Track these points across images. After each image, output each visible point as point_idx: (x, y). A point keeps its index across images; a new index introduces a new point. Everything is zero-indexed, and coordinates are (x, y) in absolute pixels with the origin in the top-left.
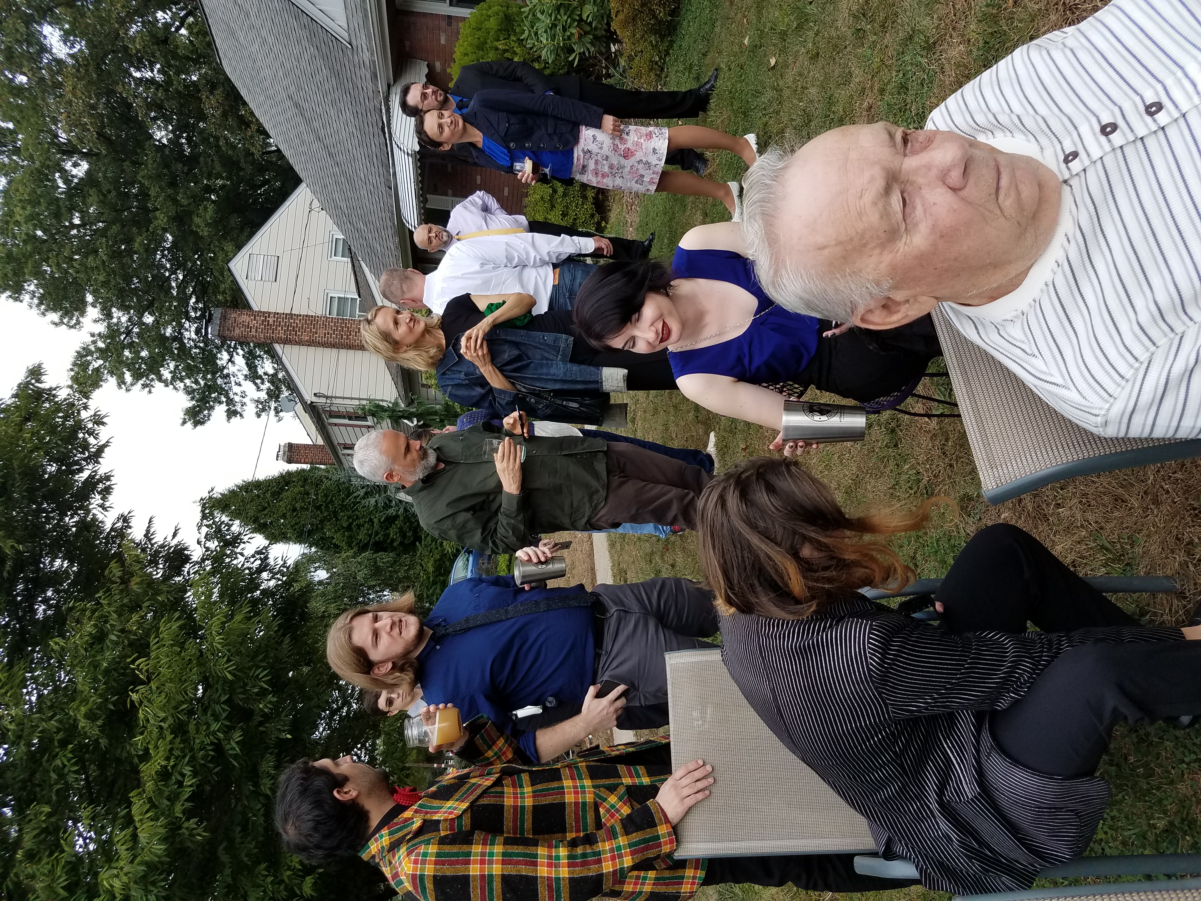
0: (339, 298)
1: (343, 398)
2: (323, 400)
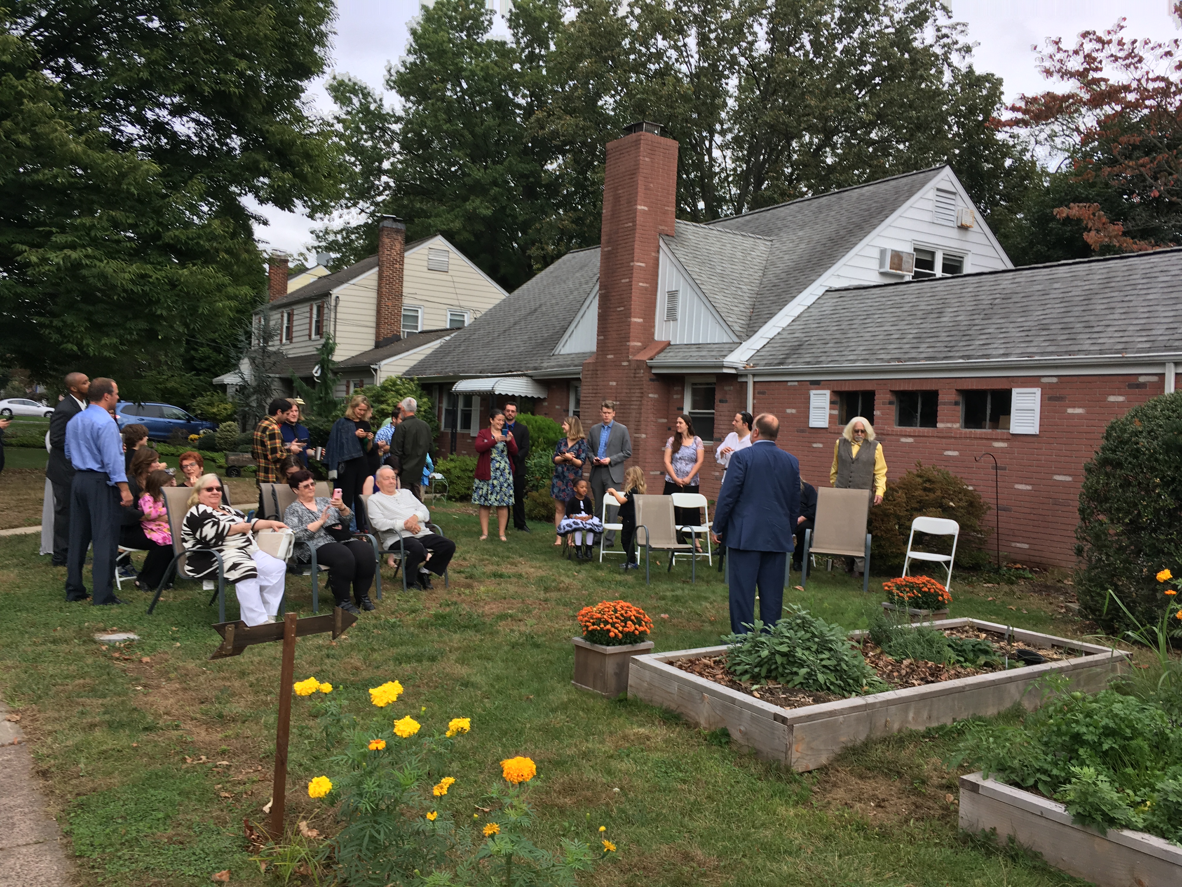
0: (417, 316)
1: (335, 318)
2: (333, 303)
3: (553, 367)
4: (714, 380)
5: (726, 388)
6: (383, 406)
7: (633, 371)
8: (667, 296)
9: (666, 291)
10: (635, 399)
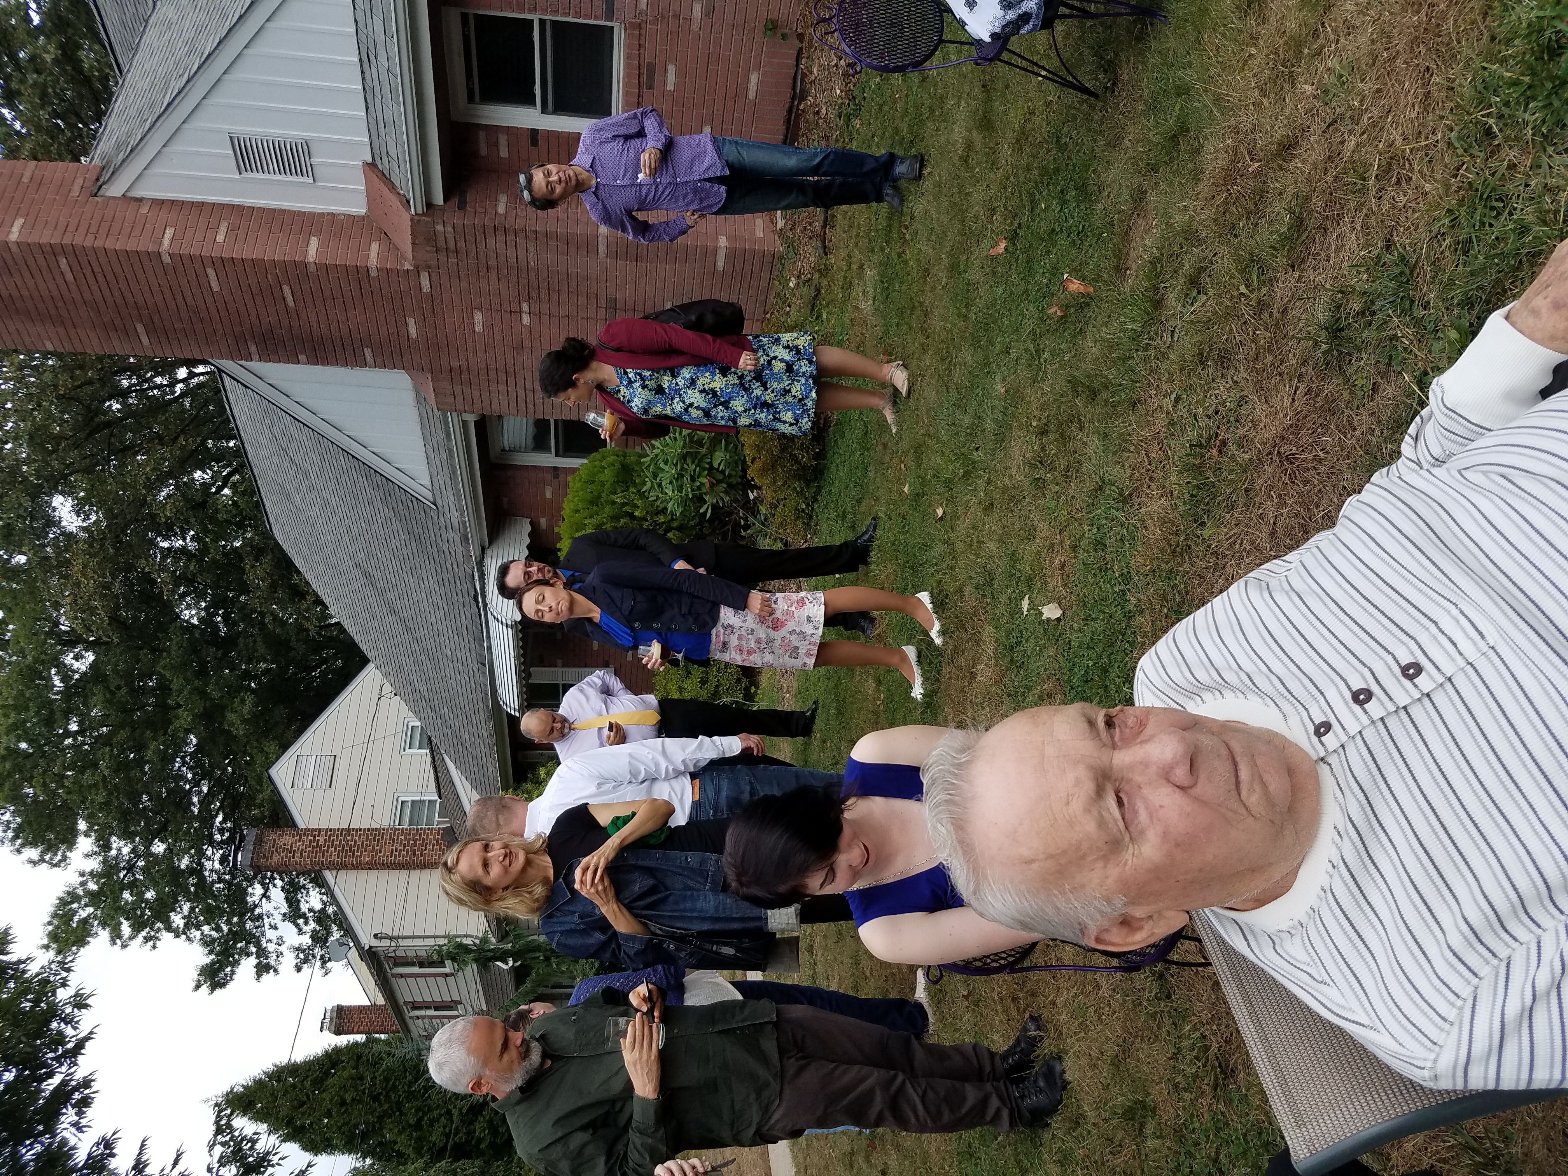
0: (413, 802)
1: (413, 937)
2: (386, 943)
7: (443, 258)
8: (249, 175)
9: (237, 176)
10: (511, 252)
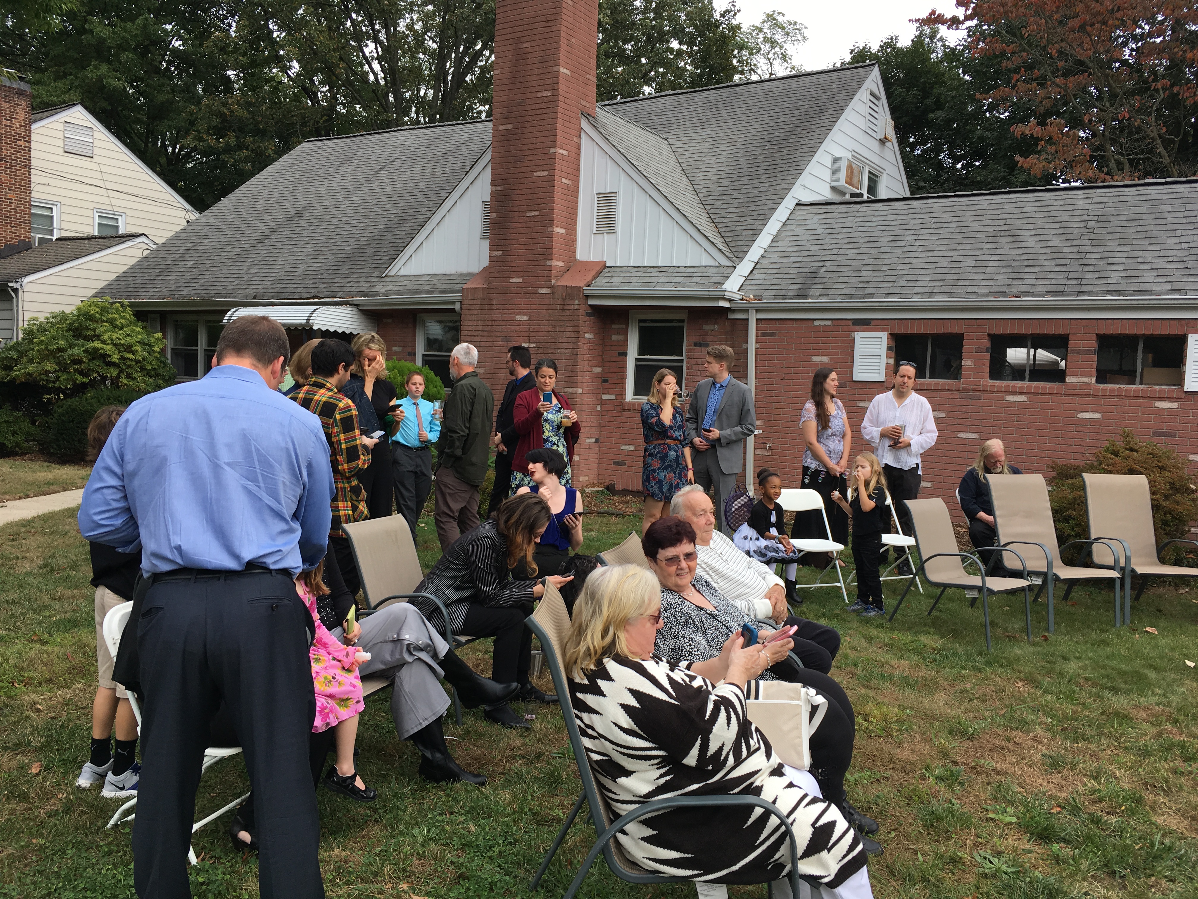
0: (52, 217)
3: (398, 293)
4: (683, 316)
5: (706, 327)
6: (96, 344)
7: (559, 302)
8: (596, 199)
9: (595, 192)
10: (565, 340)
